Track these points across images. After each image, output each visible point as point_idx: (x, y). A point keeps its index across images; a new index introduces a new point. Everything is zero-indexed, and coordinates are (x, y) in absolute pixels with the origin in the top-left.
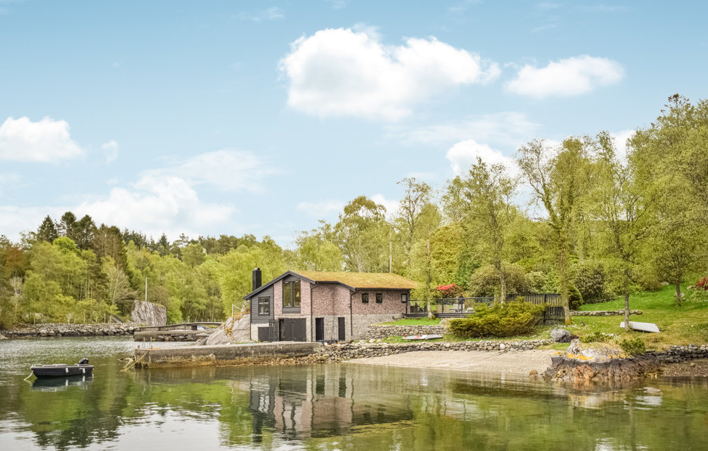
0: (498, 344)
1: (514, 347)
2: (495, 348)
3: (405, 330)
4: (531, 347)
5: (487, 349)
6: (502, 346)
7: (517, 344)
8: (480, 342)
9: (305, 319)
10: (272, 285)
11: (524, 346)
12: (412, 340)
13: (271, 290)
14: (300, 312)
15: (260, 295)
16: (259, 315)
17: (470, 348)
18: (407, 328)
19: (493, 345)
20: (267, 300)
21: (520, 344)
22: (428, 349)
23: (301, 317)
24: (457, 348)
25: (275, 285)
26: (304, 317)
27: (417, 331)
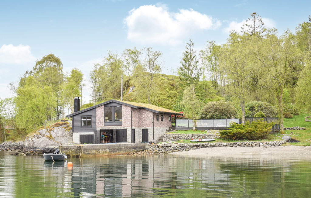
0: (258, 143)
1: (269, 144)
2: (257, 145)
3: (189, 136)
4: (278, 144)
5: (252, 146)
6: (261, 144)
7: (270, 143)
8: (247, 142)
9: (126, 130)
10: (95, 108)
11: (274, 144)
12: (198, 142)
13: (93, 111)
14: (121, 125)
15: (82, 115)
16: (81, 127)
17: (240, 146)
18: (190, 135)
19: (256, 144)
20: (89, 117)
21: (272, 143)
22: (213, 146)
23: (123, 128)
24: (232, 146)
25: (97, 108)
26: (125, 128)
27: (197, 137)
